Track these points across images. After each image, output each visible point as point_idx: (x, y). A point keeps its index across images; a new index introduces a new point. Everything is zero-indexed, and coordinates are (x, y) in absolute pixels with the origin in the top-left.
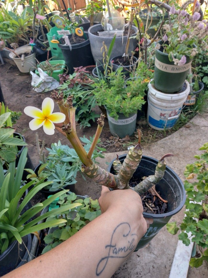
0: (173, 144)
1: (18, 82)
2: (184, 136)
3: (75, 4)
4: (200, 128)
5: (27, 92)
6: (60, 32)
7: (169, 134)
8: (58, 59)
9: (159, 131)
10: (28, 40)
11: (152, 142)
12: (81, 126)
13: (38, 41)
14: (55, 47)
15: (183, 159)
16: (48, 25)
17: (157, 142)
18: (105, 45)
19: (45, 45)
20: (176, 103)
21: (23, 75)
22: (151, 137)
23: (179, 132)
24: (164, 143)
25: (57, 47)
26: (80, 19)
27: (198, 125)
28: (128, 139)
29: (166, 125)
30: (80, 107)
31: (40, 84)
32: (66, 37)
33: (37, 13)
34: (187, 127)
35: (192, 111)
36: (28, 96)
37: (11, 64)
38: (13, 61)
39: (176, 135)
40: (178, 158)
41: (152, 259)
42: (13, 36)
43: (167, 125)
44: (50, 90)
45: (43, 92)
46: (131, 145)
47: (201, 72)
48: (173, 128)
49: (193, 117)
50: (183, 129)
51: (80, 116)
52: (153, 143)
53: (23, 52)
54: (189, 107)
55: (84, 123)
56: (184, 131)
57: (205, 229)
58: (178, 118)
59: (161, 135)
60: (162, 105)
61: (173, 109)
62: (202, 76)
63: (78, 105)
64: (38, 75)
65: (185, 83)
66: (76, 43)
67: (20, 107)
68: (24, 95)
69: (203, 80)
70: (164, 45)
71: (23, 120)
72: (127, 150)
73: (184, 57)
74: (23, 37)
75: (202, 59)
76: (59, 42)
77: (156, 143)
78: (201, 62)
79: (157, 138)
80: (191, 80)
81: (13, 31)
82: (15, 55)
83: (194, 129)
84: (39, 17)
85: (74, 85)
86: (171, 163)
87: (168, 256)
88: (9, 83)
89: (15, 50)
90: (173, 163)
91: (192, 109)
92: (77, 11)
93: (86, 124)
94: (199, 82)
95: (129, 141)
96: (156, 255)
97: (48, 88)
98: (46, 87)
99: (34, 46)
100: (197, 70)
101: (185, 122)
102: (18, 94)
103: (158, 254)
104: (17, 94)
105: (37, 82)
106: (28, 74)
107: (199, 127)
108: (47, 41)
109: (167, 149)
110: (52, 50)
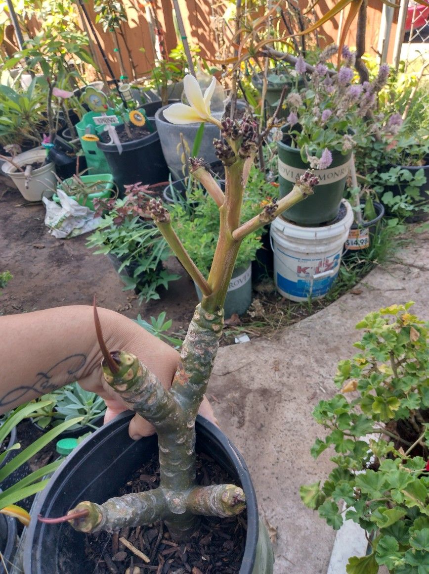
0: (327, 327)
1: (19, 220)
2: (349, 311)
3: (134, 68)
4: (381, 293)
5: (36, 238)
6: (98, 120)
7: (319, 309)
8: (98, 173)
9: (298, 303)
10: (40, 138)
11: (285, 324)
12: (141, 299)
13: (58, 138)
14: (92, 149)
15: (348, 357)
16: (80, 108)
17: (295, 325)
18: (184, 140)
19: (73, 145)
20: (326, 244)
21: (31, 206)
22: (281, 314)
23: (340, 303)
24: (308, 327)
25: (95, 148)
26: (142, 95)
27: (378, 287)
28: (236, 321)
29: (311, 290)
30: (137, 261)
31: (62, 221)
32: (111, 129)
33: (55, 85)
34: (355, 294)
35: (363, 261)
36: (38, 245)
37: (7, 186)
38: (10, 179)
39: (332, 309)
40: (336, 356)
41: (282, 571)
42: (10, 130)
43: (313, 291)
44: (83, 232)
45: (68, 238)
46: (242, 332)
47: (377, 184)
48: (328, 297)
49: (367, 273)
50: (347, 297)
51: (139, 280)
52: (287, 328)
53: (31, 161)
54: (356, 253)
55: (147, 293)
56: (349, 300)
57: (371, 490)
58: (335, 276)
59: (304, 310)
60: (299, 251)
61: (323, 257)
62: (381, 191)
63: (134, 257)
64: (59, 203)
65: (343, 206)
66: (132, 140)
67: (20, 268)
68: (30, 244)
69: (383, 199)
70: (293, 132)
71: (25, 293)
72: (233, 343)
73: (327, 153)
74: (30, 133)
75: (379, 158)
76: (98, 139)
77: (292, 327)
78: (375, 165)
79: (294, 317)
80: (358, 200)
81: (11, 122)
82: (14, 167)
83: (369, 296)
84: (59, 92)
85: (124, 220)
86: (323, 367)
87: (317, 562)
88: (2, 223)
89: (13, 158)
90: (328, 365)
91: (362, 257)
92: (139, 80)
93: (152, 295)
94: (376, 204)
95: (239, 325)
96: (290, 561)
97: (79, 229)
98: (74, 227)
99: (51, 149)
100: (369, 180)
101: (351, 283)
102: (19, 243)
103: (296, 560)
104: (16, 244)
105: (55, 217)
106: (40, 204)
107: (379, 292)
108: (78, 139)
109: (315, 338)
110: (87, 155)
